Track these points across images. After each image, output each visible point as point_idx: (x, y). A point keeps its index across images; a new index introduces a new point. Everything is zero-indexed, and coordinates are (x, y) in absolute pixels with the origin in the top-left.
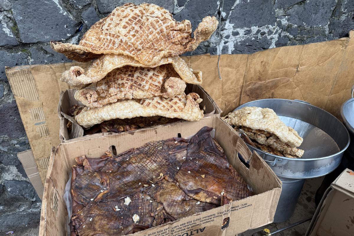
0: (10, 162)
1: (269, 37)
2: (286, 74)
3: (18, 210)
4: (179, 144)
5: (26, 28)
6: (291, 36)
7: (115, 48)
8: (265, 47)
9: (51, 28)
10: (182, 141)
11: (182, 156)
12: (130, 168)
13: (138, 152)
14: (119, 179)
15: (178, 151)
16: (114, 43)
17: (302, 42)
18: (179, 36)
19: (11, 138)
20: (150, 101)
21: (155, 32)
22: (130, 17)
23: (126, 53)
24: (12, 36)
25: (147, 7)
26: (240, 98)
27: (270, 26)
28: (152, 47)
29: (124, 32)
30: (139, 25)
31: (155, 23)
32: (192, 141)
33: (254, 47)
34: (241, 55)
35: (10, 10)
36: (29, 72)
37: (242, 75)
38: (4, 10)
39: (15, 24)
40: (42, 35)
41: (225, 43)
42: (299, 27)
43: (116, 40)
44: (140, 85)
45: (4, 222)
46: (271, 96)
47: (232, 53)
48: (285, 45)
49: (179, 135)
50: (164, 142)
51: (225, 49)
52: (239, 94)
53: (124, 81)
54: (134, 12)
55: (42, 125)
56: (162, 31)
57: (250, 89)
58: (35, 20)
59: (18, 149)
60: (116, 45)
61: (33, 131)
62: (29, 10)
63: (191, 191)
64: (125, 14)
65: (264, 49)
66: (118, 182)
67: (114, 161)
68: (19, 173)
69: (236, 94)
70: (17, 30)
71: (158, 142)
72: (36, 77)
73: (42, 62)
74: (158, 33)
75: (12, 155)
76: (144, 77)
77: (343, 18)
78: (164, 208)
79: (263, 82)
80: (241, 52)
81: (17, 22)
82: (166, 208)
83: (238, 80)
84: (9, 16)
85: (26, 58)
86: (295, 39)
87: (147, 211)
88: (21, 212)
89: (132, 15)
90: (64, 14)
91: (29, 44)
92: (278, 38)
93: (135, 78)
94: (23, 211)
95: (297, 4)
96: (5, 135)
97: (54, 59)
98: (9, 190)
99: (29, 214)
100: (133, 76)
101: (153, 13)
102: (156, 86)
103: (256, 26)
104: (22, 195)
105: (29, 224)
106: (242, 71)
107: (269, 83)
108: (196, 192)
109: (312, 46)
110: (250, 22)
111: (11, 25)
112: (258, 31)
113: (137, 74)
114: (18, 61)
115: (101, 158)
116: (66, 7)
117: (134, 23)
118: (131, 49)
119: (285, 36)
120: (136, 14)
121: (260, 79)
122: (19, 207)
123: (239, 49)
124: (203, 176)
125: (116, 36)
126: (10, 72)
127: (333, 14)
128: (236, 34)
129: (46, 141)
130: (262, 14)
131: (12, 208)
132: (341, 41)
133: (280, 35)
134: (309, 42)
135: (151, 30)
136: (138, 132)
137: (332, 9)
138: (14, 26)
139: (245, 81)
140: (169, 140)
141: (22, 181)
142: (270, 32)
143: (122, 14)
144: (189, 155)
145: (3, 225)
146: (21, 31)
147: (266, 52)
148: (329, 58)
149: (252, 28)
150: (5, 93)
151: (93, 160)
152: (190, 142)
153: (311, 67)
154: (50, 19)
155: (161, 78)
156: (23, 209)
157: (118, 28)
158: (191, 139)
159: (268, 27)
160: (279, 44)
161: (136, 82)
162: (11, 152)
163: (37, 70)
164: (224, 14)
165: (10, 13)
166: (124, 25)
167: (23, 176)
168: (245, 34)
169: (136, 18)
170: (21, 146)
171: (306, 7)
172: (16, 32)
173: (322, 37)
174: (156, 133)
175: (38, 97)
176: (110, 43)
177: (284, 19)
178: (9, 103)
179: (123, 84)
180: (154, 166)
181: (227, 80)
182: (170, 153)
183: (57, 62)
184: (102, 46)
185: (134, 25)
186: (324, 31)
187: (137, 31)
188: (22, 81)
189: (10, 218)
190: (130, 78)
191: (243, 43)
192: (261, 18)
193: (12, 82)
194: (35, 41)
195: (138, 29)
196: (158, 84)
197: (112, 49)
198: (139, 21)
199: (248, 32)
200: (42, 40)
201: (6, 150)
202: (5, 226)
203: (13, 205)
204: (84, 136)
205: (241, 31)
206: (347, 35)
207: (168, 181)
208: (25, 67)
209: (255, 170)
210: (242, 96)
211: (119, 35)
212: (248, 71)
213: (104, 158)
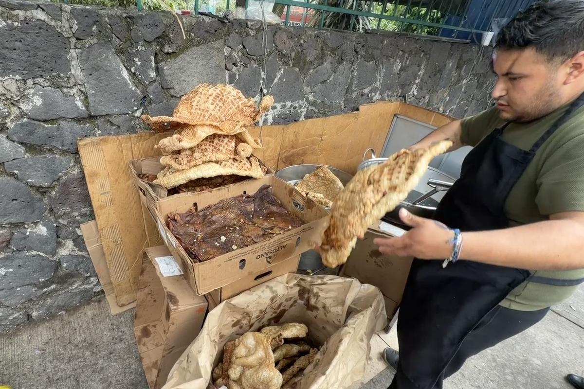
0: (68, 236)
1: (299, 111)
2: (313, 143)
3: (70, 288)
4: (246, 199)
5: (96, 101)
6: (316, 110)
7: (205, 120)
8: (297, 119)
9: (120, 102)
10: (248, 197)
11: (251, 207)
12: (214, 218)
13: (215, 207)
14: (208, 226)
15: (248, 204)
16: (204, 116)
17: (325, 115)
18: (249, 110)
19: (73, 210)
20: (226, 163)
21: (234, 107)
22: (214, 96)
23: (215, 124)
24: (84, 109)
25: (224, 88)
26: (278, 165)
27: (300, 101)
28: (231, 118)
29: (212, 107)
30: (222, 102)
31: (234, 101)
32: (255, 197)
33: (288, 119)
34: (279, 126)
35: (84, 84)
36: (98, 144)
37: (279, 144)
38: (79, 84)
39: (86, 97)
40: (111, 108)
41: (266, 115)
42: (322, 102)
43: (206, 114)
44: (219, 150)
45: (55, 302)
46: (301, 162)
47: (271, 125)
48: (312, 117)
49: (245, 193)
50: (235, 199)
51: (265, 121)
52: (277, 161)
53: (207, 147)
54: (216, 92)
55: (107, 195)
56: (238, 107)
57: (285, 157)
58: (106, 94)
59: (78, 222)
60: (206, 118)
61: (98, 201)
62: (101, 85)
63: (268, 229)
64: (210, 93)
65: (296, 121)
66: (208, 229)
67: (197, 215)
68: (75, 247)
69: (275, 161)
70: (88, 103)
71: (230, 199)
72: (104, 147)
73: (109, 134)
74: (236, 108)
75: (71, 228)
76: (221, 143)
77: (354, 95)
78: (252, 239)
79: (295, 150)
80: (278, 124)
81: (89, 96)
82: (254, 239)
83: (276, 149)
84: (82, 89)
85: (94, 130)
86: (319, 113)
87: (240, 243)
88: (73, 289)
89: (215, 94)
90: (133, 89)
91: (97, 116)
92: (306, 111)
93: (215, 144)
94: (75, 288)
95: (320, 83)
96: (67, 207)
97: (120, 130)
98: (65, 265)
99: (81, 291)
100: (213, 142)
101: (229, 93)
102: (230, 150)
103: (289, 101)
104: (77, 271)
105: (80, 302)
106: (279, 140)
107: (299, 151)
108: (272, 229)
109: (332, 119)
110: (285, 98)
111: (83, 98)
112: (291, 106)
113: (216, 141)
114: (87, 133)
115: (186, 213)
116: (134, 83)
117: (217, 101)
118: (217, 121)
119: (311, 110)
120: (217, 93)
121: (292, 147)
122: (71, 284)
123: (276, 122)
124: (273, 219)
125: (205, 110)
126: (81, 143)
127: (346, 92)
128: (274, 108)
129: (110, 211)
130: (294, 91)
131: (65, 286)
132: (354, 114)
133: (307, 109)
134: (330, 115)
135: (231, 106)
136: (215, 190)
137: (346, 87)
138: (85, 100)
139: (282, 149)
140: (239, 197)
141: (78, 255)
142: (300, 107)
143: (207, 93)
144: (256, 207)
145: (54, 305)
146: (92, 104)
147: (297, 123)
148: (345, 129)
149: (287, 103)
150: (71, 164)
151: (181, 215)
152: (254, 198)
153: (332, 137)
154: (120, 93)
155: (233, 144)
156: (76, 286)
157: (206, 105)
158: (254, 196)
159: (299, 102)
160: (307, 117)
161: (215, 148)
162: (71, 225)
163: (105, 141)
164: (265, 91)
165: (83, 87)
166: (212, 103)
167: (78, 250)
168: (281, 108)
169: (218, 97)
170: (81, 218)
171: (327, 85)
172: (87, 106)
173: (340, 111)
174: (229, 191)
175: (105, 168)
176: (201, 116)
177: (311, 96)
178: (74, 174)
179: (206, 149)
180: (232, 216)
181: (267, 149)
182: (242, 205)
183: (123, 133)
184: (194, 118)
185: (218, 103)
186: (340, 106)
187: (220, 107)
188: (91, 152)
189: (61, 297)
190: (211, 144)
191: (280, 116)
192: (293, 95)
193: (82, 154)
194: (104, 113)
195: (222, 105)
196: (231, 149)
197: (202, 120)
198: (221, 99)
199: (284, 106)
200: (111, 112)
201: (66, 223)
202: (55, 306)
203: (66, 282)
204: (168, 196)
205: (278, 106)
206: (358, 109)
207: (248, 224)
208: (94, 139)
209: (309, 210)
210: (279, 163)
211: (208, 109)
212: (284, 140)
213: (190, 213)
